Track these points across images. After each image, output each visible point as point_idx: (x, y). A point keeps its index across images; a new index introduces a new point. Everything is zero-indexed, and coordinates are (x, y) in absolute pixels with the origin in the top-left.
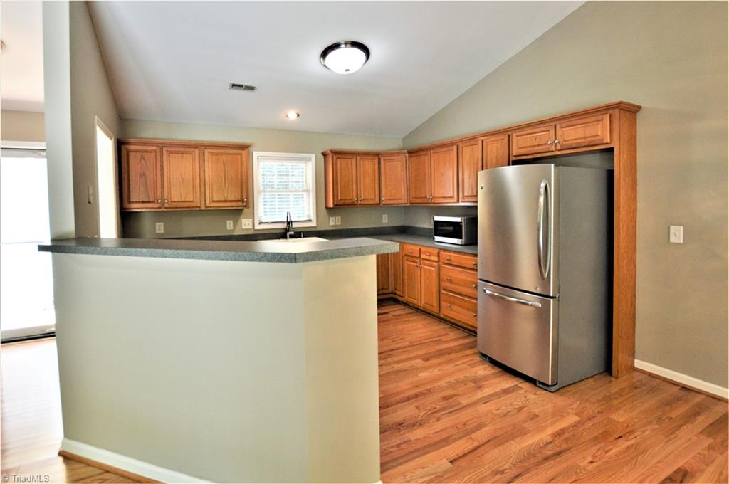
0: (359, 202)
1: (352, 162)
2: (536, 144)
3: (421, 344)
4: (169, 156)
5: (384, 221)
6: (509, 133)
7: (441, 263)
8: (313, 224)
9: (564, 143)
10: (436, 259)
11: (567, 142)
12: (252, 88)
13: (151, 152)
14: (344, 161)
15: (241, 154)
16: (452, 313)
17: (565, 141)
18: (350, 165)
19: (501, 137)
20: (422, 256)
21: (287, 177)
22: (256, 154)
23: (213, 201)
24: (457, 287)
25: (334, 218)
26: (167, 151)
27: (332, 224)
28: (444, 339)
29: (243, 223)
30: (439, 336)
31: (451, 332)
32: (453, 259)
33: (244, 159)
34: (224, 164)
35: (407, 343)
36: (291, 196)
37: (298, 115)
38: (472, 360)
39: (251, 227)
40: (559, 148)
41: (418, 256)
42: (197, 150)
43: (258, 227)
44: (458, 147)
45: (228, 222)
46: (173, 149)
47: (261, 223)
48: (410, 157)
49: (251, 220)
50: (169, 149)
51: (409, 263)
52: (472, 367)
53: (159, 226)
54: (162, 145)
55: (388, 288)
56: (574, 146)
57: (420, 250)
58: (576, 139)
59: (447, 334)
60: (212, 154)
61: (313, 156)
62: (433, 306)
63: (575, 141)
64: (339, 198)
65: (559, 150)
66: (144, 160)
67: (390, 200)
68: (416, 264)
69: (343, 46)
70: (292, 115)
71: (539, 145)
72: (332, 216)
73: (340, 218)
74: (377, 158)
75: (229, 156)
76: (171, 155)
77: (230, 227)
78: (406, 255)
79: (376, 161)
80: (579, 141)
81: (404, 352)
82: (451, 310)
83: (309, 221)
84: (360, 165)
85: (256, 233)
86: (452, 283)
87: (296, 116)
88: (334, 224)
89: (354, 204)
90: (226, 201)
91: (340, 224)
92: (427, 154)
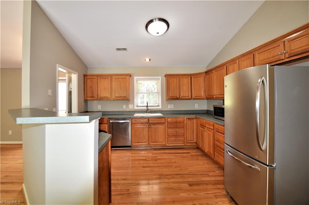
0: (180, 98)
1: (177, 79)
2: (271, 56)
3: (194, 174)
4: (100, 80)
5: (196, 107)
6: (254, 53)
7: (215, 131)
8: (160, 107)
9: (291, 52)
10: (213, 128)
11: (293, 51)
12: (125, 49)
13: (94, 78)
14: (173, 79)
15: (126, 78)
17: (291, 50)
18: (176, 81)
19: (249, 56)
20: (207, 126)
22: (135, 78)
23: (116, 97)
25: (170, 105)
26: (100, 78)
27: (169, 108)
28: (211, 174)
29: (130, 106)
30: (208, 172)
31: (218, 170)
32: (220, 129)
33: (128, 80)
34: (120, 82)
35: (187, 172)
36: (151, 95)
37: (150, 60)
38: (219, 193)
39: (133, 108)
40: (287, 56)
41: (205, 125)
42: (110, 77)
43: (136, 108)
44: (226, 66)
45: (124, 106)
46: (102, 77)
47: (138, 106)
48: (206, 75)
49: (133, 105)
51: (202, 129)
52: (216, 198)
53: (99, 106)
54: (98, 76)
55: (193, 140)
56: (299, 53)
57: (206, 122)
58: (301, 47)
59: (214, 172)
60: (116, 78)
61: (160, 78)
62: (211, 154)
63: (300, 49)
64: (170, 96)
65: (287, 58)
66: (92, 81)
67: (196, 96)
68: (204, 130)
69: (154, 21)
70: (148, 60)
71: (272, 57)
73: (172, 105)
74: (190, 77)
75: (122, 79)
77: (125, 108)
78: (200, 125)
80: (303, 48)
81: (182, 177)
82: (219, 158)
83: (158, 106)
84: (181, 80)
85: (135, 110)
86: (219, 142)
87: (149, 60)
88: (170, 108)
89: (178, 99)
90: (120, 97)
91: (173, 108)
92: (212, 73)
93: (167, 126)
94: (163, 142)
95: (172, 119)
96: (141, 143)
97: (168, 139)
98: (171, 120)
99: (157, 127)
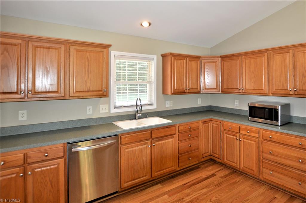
0: (188, 91)
1: (184, 62)
4: (35, 50)
5: (199, 103)
7: (261, 139)
8: (154, 107)
10: (257, 135)
13: (15, 45)
14: (179, 62)
15: (102, 52)
16: (273, 178)
20: (241, 132)
21: (136, 72)
22: (113, 53)
23: (76, 92)
24: (279, 159)
26: (33, 45)
29: (101, 108)
32: (274, 137)
33: (106, 56)
34: (88, 60)
36: (138, 86)
37: (150, 24)
39: (107, 111)
41: (238, 132)
42: (63, 47)
43: (114, 111)
44: (268, 54)
45: (88, 108)
46: (39, 44)
47: (115, 107)
48: (222, 60)
49: (108, 105)
50: (35, 44)
51: (227, 135)
53: (23, 114)
54: (27, 40)
57: (240, 127)
60: (78, 51)
61: (155, 57)
62: (253, 170)
64: (176, 88)
66: (8, 52)
67: (208, 89)
68: (235, 137)
70: (146, 24)
72: (167, 101)
73: (172, 101)
74: (199, 60)
75: (92, 53)
76: (37, 49)
77: (89, 112)
78: (225, 130)
79: (199, 62)
82: (273, 176)
83: (151, 104)
84: (189, 64)
85: (111, 115)
86: (273, 155)
87: (148, 25)
88: (168, 106)
89: (185, 92)
90: (88, 91)
91: (172, 106)
92: (239, 59)
93: (177, 139)
94: (172, 166)
95: (185, 126)
96: (139, 178)
97: (180, 158)
98: (184, 128)
99: (164, 143)
